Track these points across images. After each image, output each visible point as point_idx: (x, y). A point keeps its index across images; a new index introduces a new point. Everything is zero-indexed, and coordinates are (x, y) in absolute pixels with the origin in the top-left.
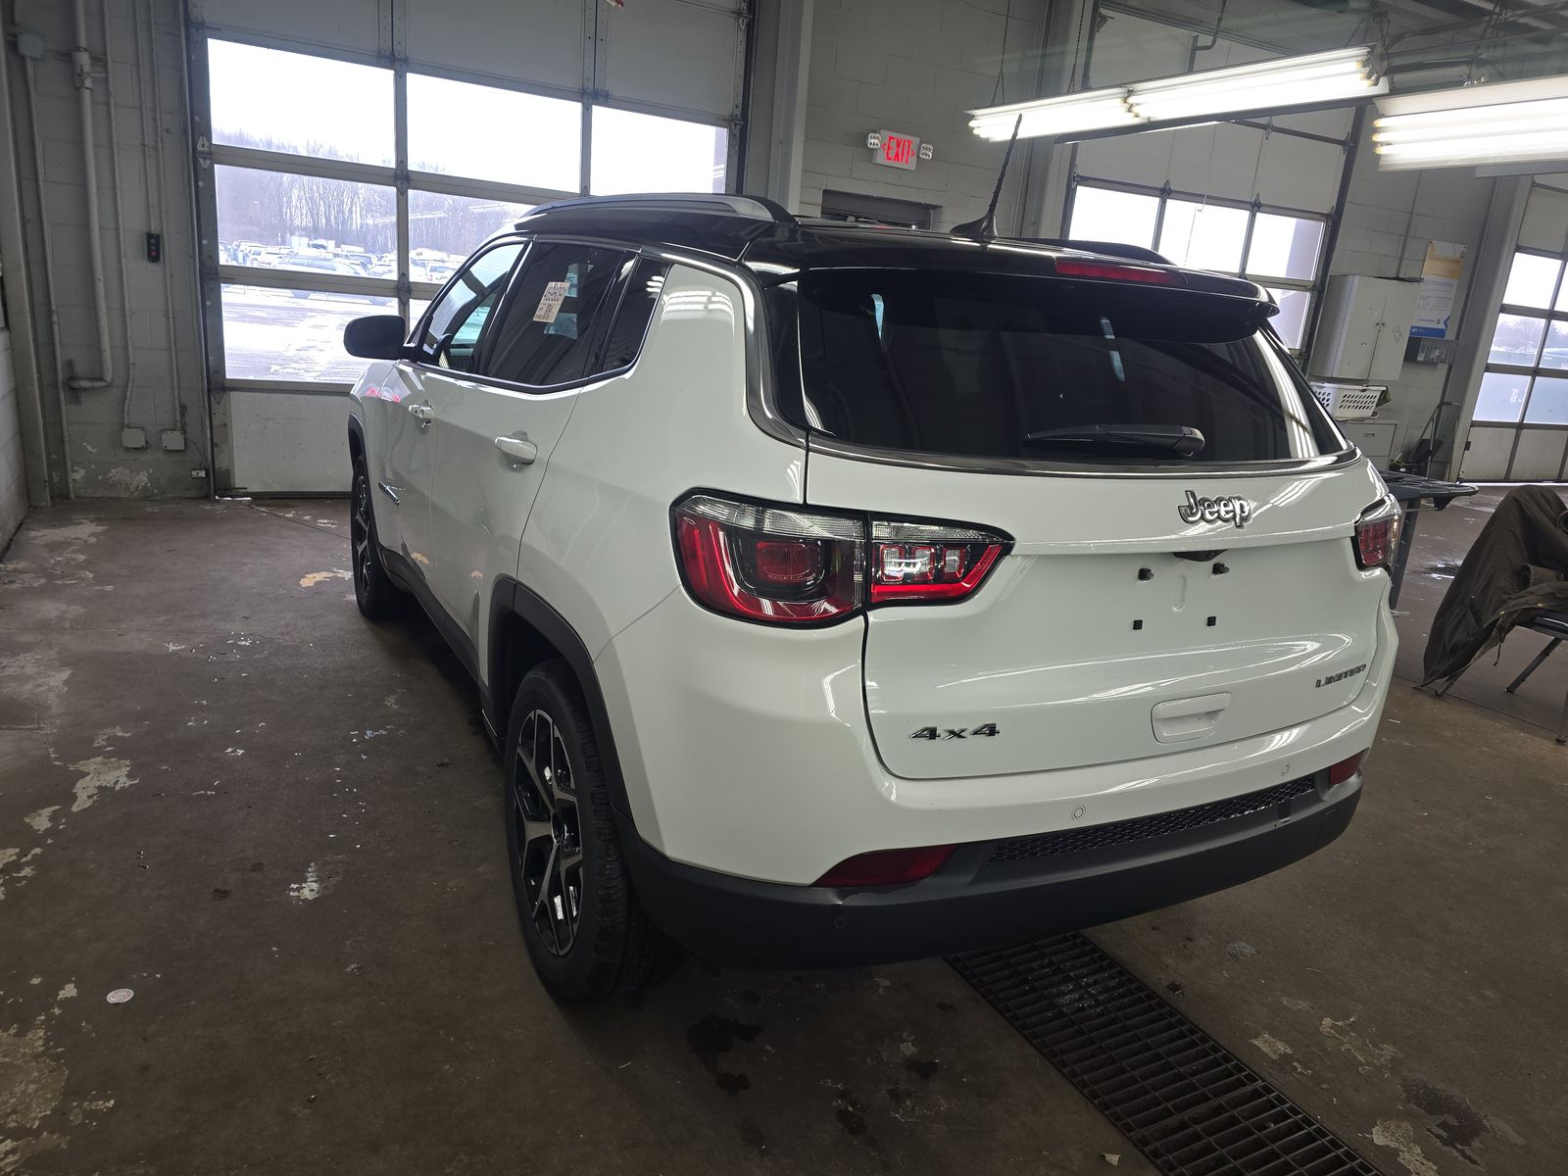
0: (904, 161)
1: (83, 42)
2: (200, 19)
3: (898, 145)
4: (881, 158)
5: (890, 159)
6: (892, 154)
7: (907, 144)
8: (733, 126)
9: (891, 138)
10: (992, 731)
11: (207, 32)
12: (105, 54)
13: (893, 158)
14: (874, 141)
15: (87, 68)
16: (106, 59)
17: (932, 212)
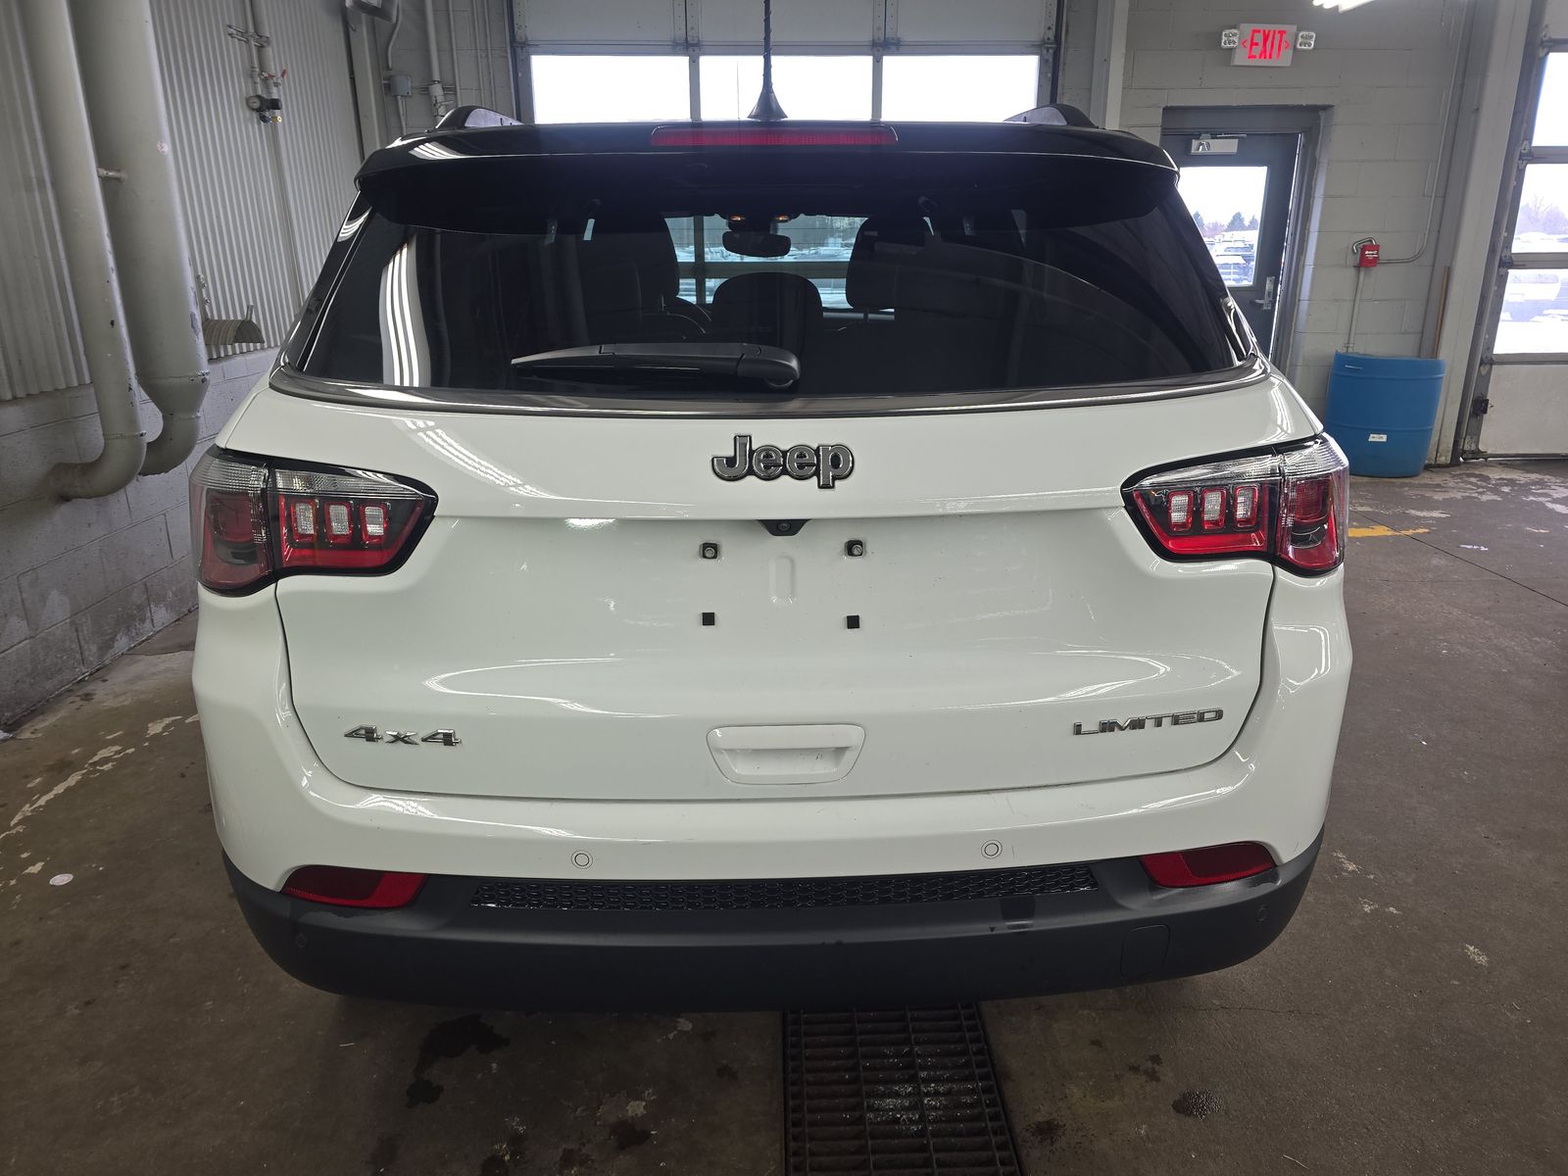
0: (1274, 55)
1: (437, 77)
2: (523, 40)
3: (1266, 39)
4: (1241, 58)
5: (1255, 57)
6: (1257, 50)
7: (1277, 36)
8: (1045, 52)
9: (1255, 31)
10: (448, 740)
11: (531, 49)
12: (455, 84)
13: (1258, 56)
14: (1231, 38)
15: (440, 99)
16: (455, 88)
17: (1322, 114)
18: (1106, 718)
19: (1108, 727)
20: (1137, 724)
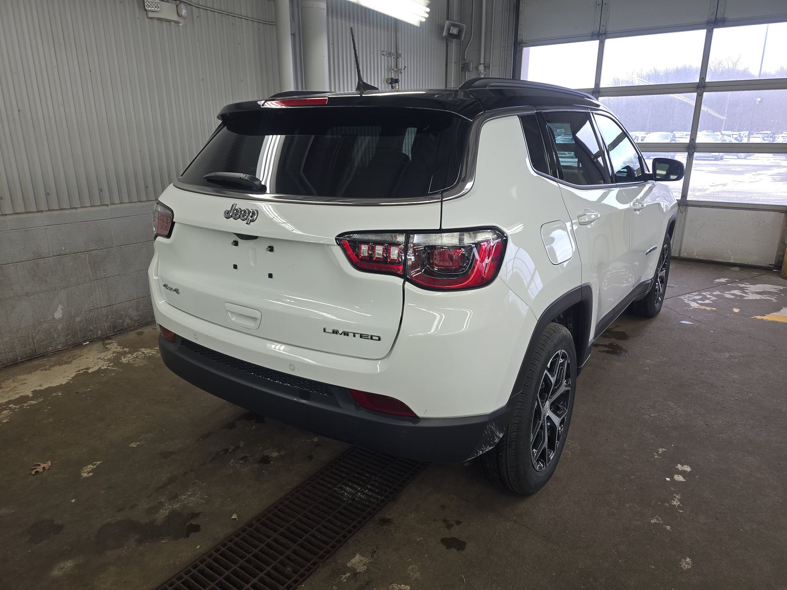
1: (482, 62)
2: (521, 41)
15: (482, 71)
16: (490, 66)
18: (336, 329)
19: (335, 332)
20: (346, 334)
